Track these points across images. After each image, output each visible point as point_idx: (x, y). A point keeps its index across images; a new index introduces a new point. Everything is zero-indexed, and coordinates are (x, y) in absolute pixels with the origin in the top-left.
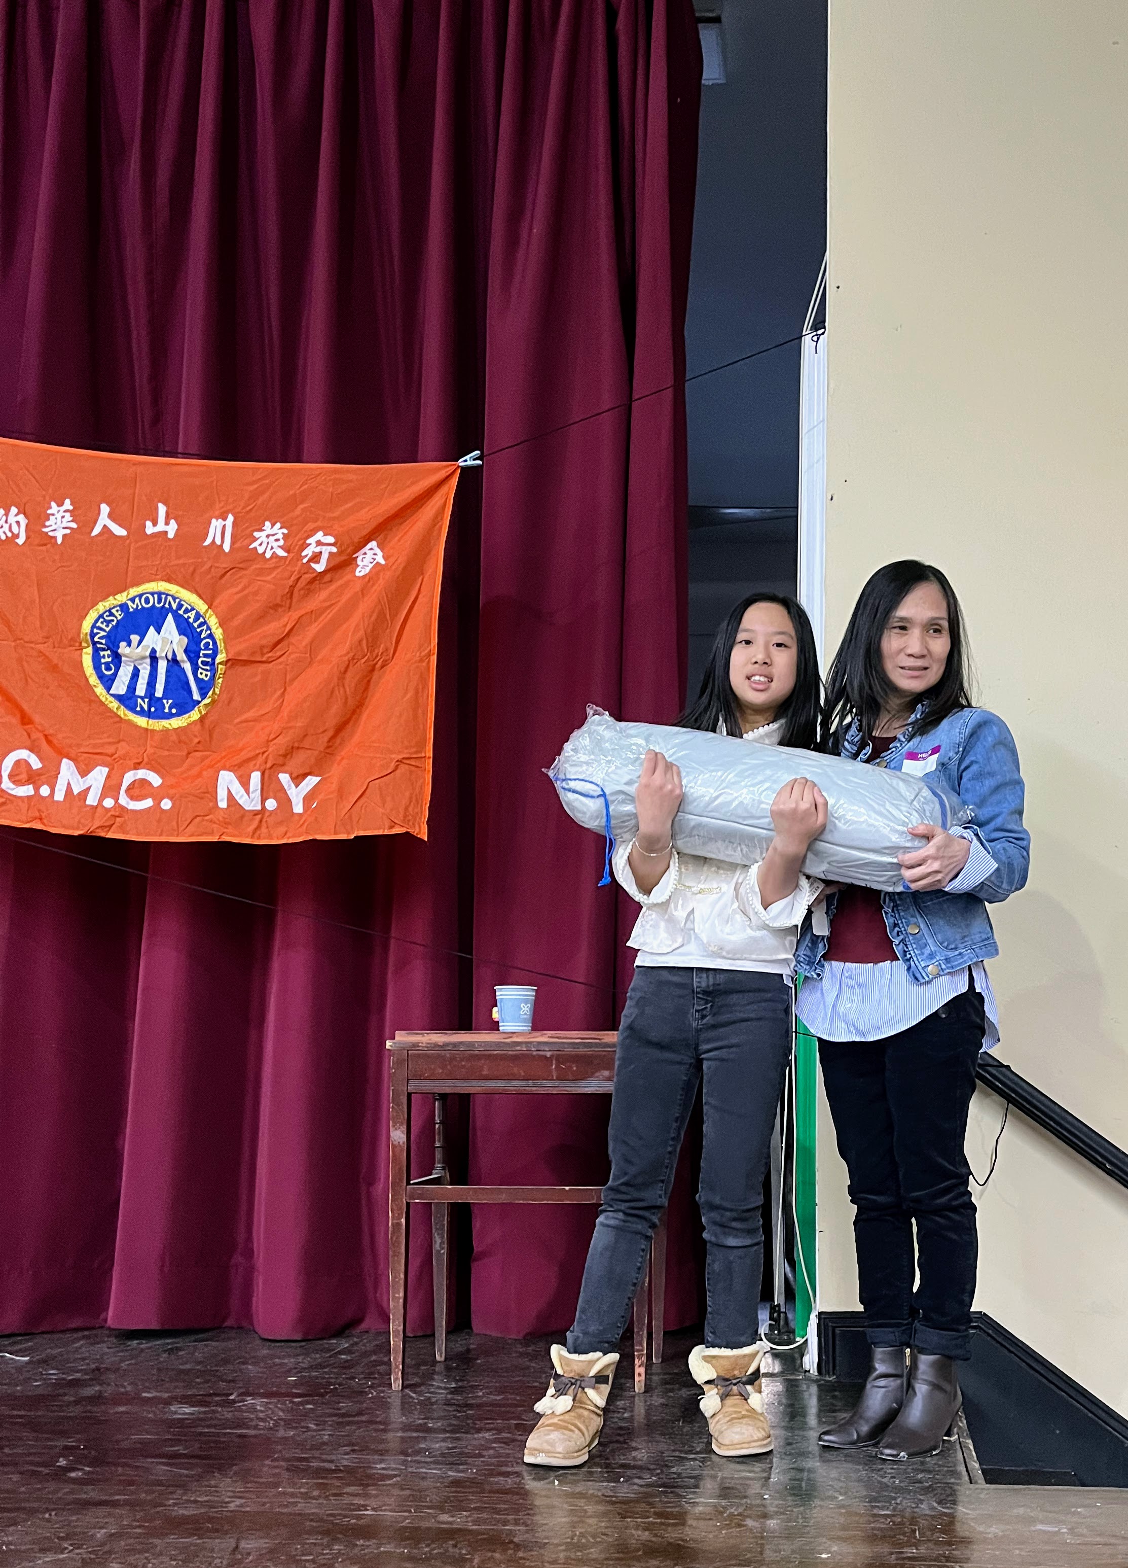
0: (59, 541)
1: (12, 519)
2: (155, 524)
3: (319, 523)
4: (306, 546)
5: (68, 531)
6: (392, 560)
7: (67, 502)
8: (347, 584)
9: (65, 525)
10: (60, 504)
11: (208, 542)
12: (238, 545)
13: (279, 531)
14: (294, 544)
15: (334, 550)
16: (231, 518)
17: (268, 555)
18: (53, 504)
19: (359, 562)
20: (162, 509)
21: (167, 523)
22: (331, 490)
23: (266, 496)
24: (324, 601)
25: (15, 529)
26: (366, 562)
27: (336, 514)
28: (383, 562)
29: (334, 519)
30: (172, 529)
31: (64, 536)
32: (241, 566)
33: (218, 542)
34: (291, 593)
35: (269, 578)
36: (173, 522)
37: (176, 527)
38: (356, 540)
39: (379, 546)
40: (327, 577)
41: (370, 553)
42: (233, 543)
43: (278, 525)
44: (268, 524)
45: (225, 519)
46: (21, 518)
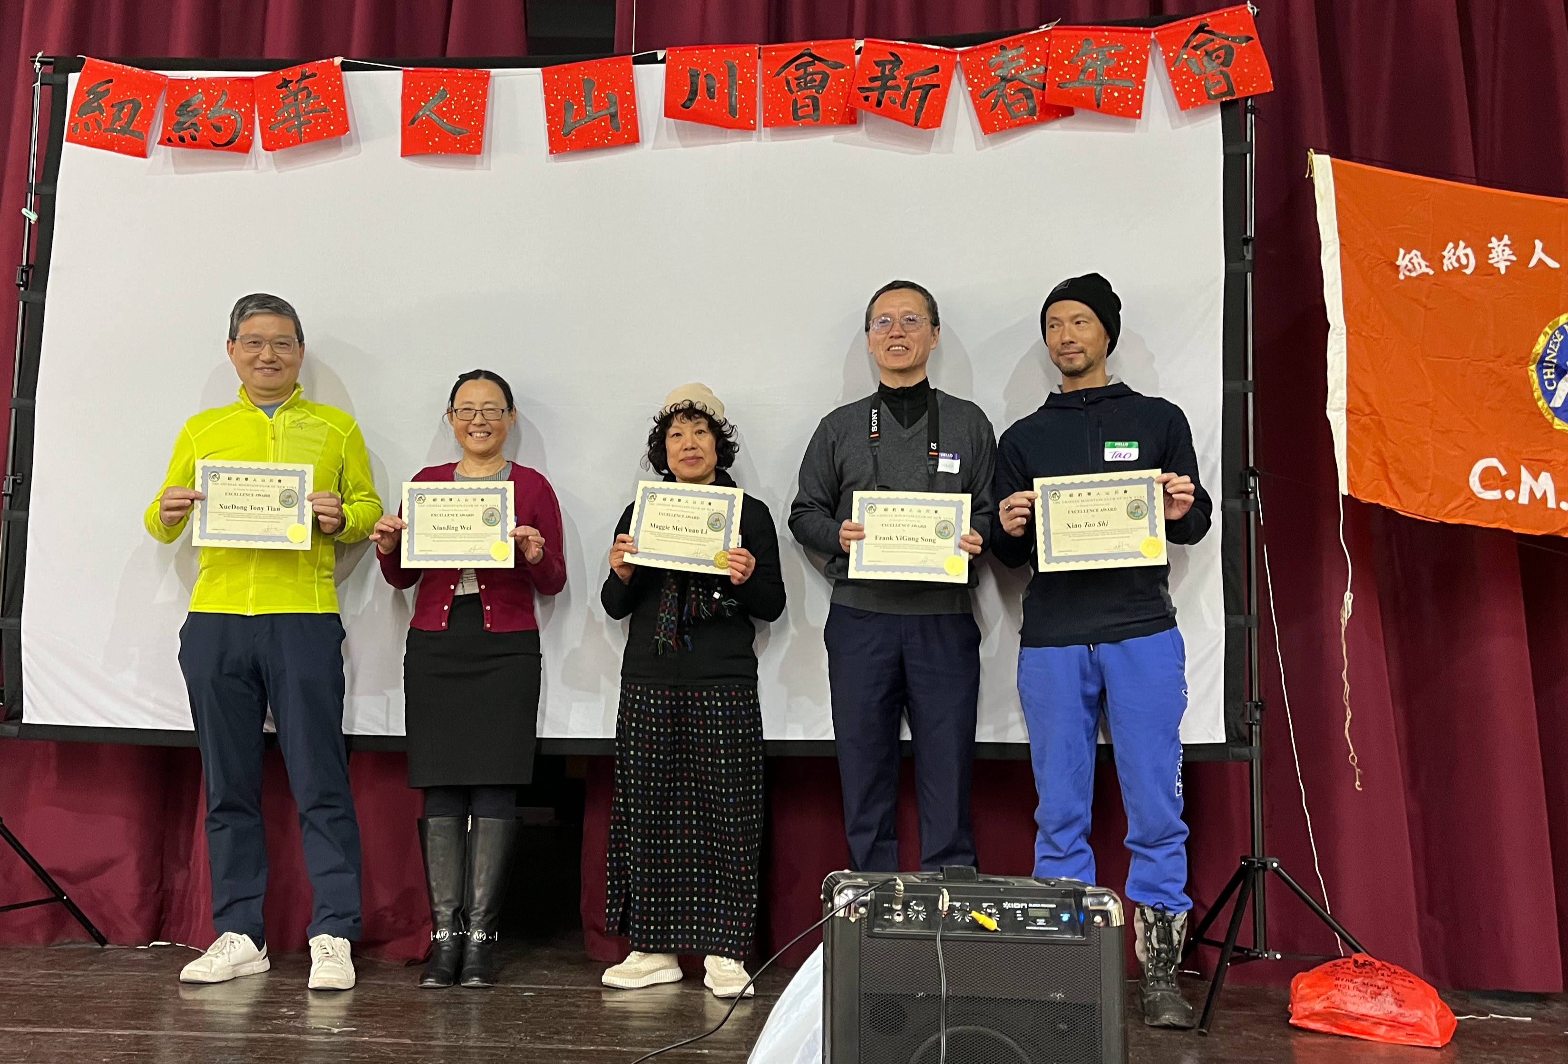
0: (1503, 271)
1: (1461, 252)
5: (1508, 263)
7: (1506, 237)
9: (1506, 257)
10: (1500, 239)
18: (1493, 239)
25: (1464, 261)
31: (1507, 267)
46: (1469, 251)
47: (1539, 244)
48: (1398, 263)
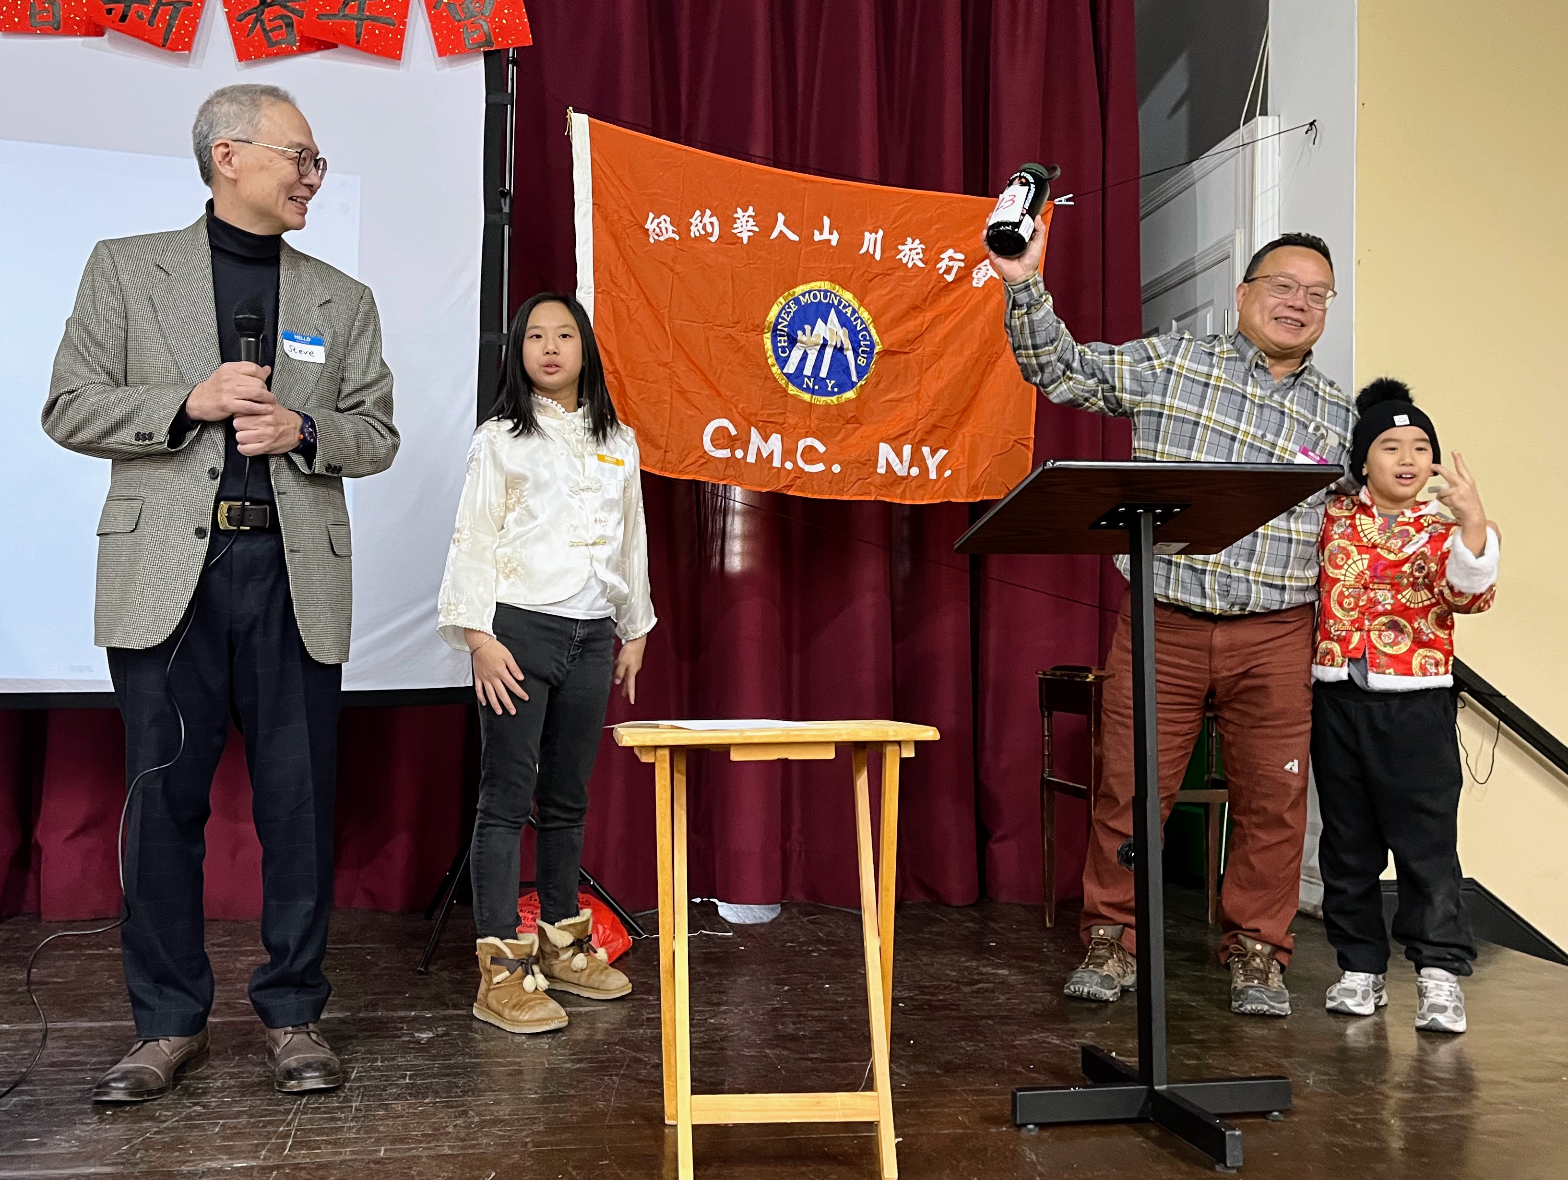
0: (745, 241)
1: (707, 220)
2: (821, 233)
4: (940, 260)
5: (751, 234)
7: (751, 208)
8: (965, 294)
9: (749, 228)
10: (745, 210)
11: (862, 251)
12: (887, 254)
13: (918, 246)
14: (931, 257)
15: (962, 264)
16: (881, 233)
17: (910, 265)
18: (739, 210)
19: (974, 275)
20: (826, 221)
21: (831, 233)
23: (909, 216)
24: (951, 306)
25: (709, 229)
26: (980, 275)
27: (960, 236)
29: (960, 239)
30: (834, 239)
31: (749, 237)
32: (889, 272)
33: (871, 251)
34: (927, 298)
36: (835, 232)
37: (838, 237)
38: (974, 258)
40: (953, 286)
42: (882, 254)
43: (917, 241)
44: (909, 239)
45: (876, 233)
46: (714, 219)
47: (781, 217)
48: (646, 227)
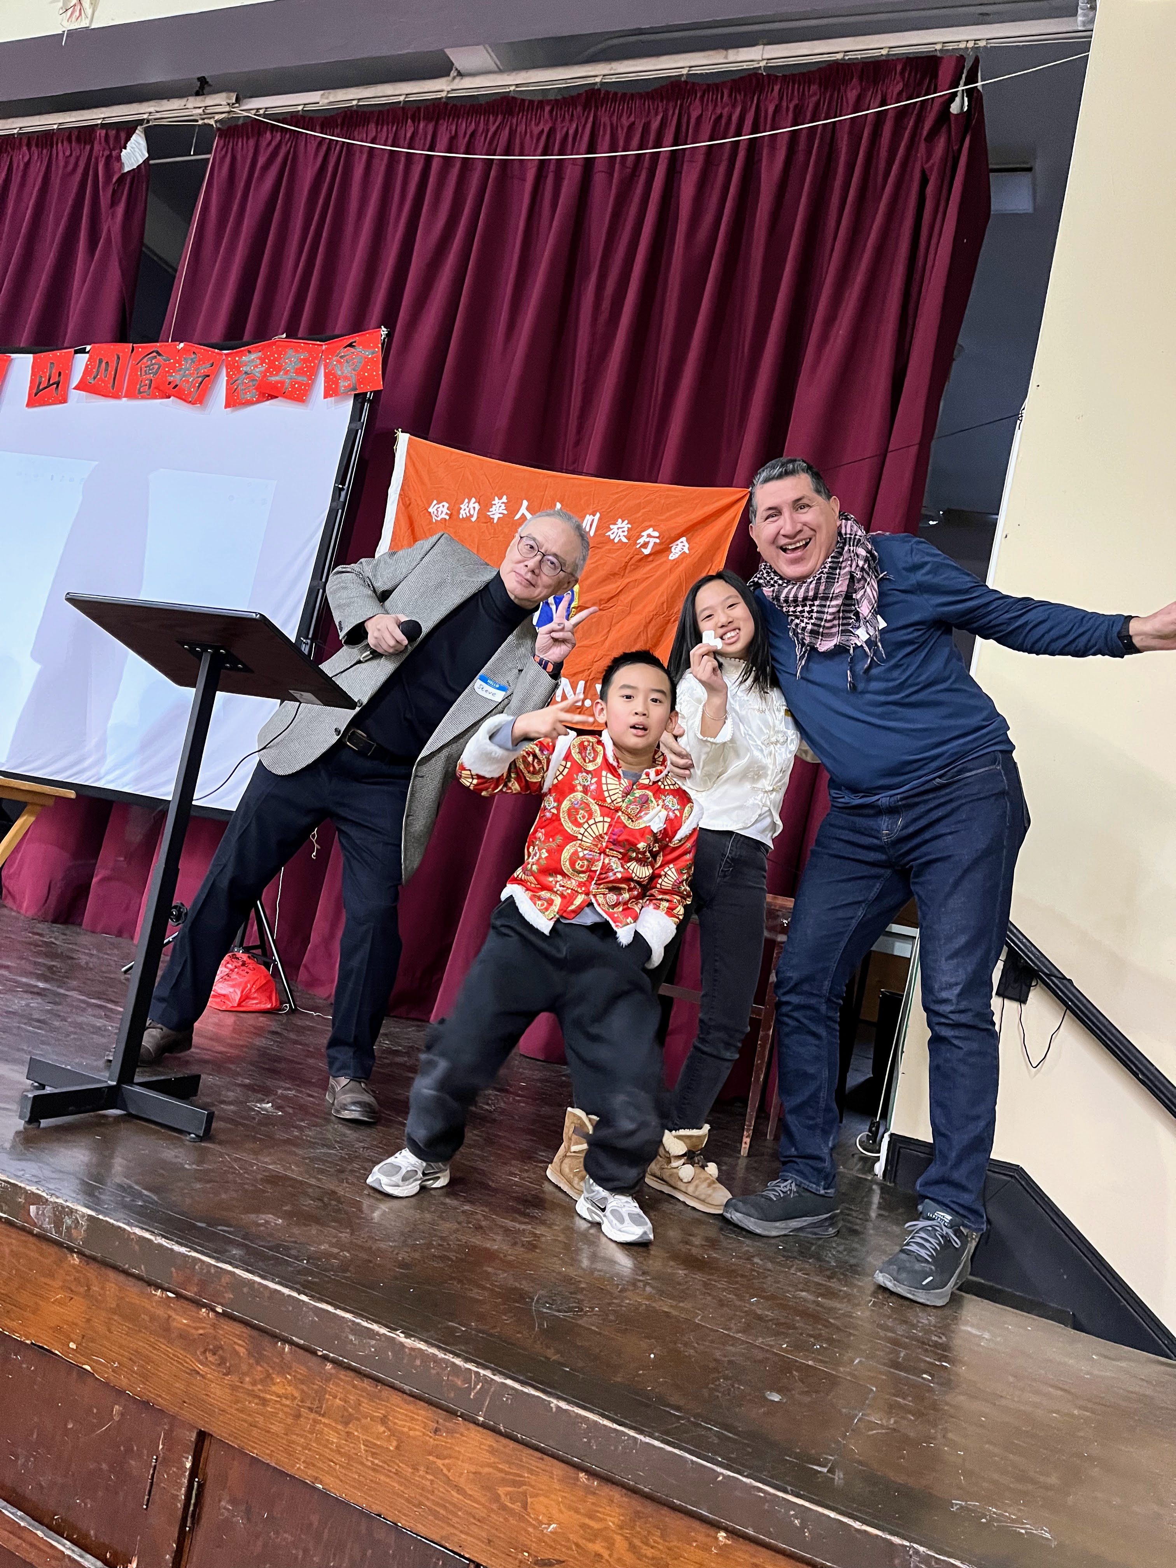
0: (495, 521)
1: (471, 505)
3: (652, 523)
4: (640, 536)
5: (501, 516)
6: (693, 551)
7: (505, 497)
8: (662, 564)
9: (501, 511)
10: (500, 498)
12: (600, 532)
13: (625, 525)
14: (633, 535)
15: (658, 541)
16: (598, 515)
17: (616, 541)
18: (496, 498)
19: (673, 550)
22: (663, 501)
23: (623, 502)
24: (645, 574)
25: (472, 512)
26: (677, 550)
27: (663, 518)
28: (687, 552)
29: (662, 520)
31: (499, 518)
32: (600, 544)
34: (626, 567)
35: (614, 556)
38: (673, 535)
39: (687, 541)
40: (651, 558)
41: (680, 545)
42: (596, 531)
43: (626, 522)
44: (620, 520)
45: (594, 515)
46: (477, 505)
47: (525, 503)
48: (430, 510)
